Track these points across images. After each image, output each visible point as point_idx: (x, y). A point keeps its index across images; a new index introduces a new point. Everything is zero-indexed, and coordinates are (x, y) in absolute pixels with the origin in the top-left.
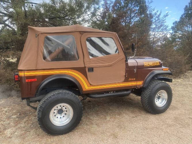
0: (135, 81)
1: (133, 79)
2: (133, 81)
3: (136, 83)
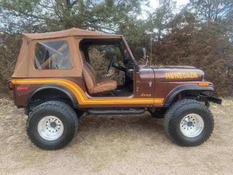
0: (150, 97)
1: (147, 95)
2: (148, 97)
3: (152, 101)
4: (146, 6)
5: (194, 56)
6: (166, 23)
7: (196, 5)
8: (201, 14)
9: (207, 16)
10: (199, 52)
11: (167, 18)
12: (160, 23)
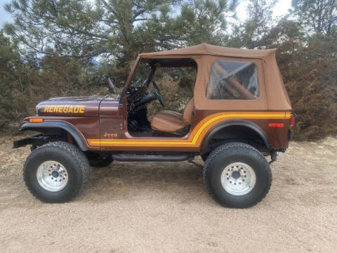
4: (232, 18)
5: (295, 82)
6: (258, 39)
7: (300, 11)
8: (308, 23)
9: (317, 26)
10: (302, 77)
11: (259, 33)
12: (251, 40)
